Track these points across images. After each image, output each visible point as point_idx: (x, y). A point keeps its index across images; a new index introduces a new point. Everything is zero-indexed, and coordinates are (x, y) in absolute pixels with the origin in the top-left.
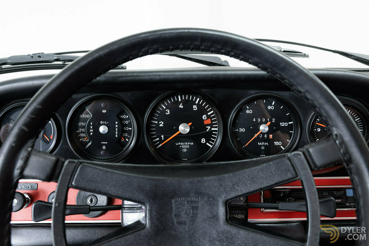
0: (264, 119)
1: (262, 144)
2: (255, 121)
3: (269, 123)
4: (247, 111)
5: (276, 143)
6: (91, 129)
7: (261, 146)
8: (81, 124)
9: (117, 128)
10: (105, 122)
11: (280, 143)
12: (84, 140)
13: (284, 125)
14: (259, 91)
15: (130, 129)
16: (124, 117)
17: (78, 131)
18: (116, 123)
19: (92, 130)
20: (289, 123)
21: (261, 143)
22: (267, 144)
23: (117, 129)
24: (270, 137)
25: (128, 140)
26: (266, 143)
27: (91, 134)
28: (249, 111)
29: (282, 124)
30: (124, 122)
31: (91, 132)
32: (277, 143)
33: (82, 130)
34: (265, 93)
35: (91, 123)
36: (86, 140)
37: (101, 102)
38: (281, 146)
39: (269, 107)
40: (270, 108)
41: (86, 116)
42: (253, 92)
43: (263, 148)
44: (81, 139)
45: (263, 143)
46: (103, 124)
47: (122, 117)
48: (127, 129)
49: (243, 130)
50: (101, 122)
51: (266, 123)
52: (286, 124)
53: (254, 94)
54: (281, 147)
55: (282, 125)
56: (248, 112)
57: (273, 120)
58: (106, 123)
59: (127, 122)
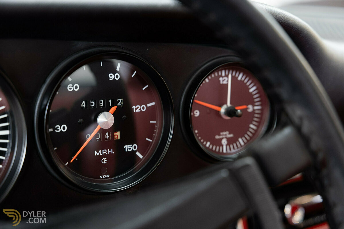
0: (101, 102)
1: (102, 153)
2: (84, 106)
3: (114, 109)
4: (68, 88)
5: (129, 148)
7: (101, 157)
11: (135, 147)
13: (140, 109)
14: (91, 43)
20: (149, 105)
21: (100, 151)
22: (112, 151)
24: (116, 137)
26: (110, 150)
28: (73, 86)
29: (136, 109)
32: (129, 146)
34: (105, 46)
38: (136, 151)
39: (111, 76)
40: (113, 77)
42: (81, 44)
43: (104, 161)
45: (104, 152)
49: (64, 128)
51: (107, 109)
52: (143, 108)
53: (83, 50)
54: (138, 153)
55: (137, 111)
56: (70, 89)
57: (120, 101)
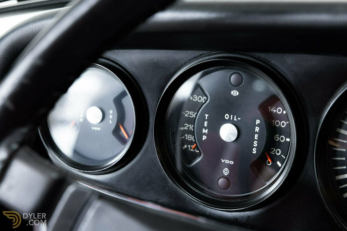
6: (205, 128)
8: (189, 115)
9: (257, 133)
10: (233, 117)
12: (191, 148)
15: (288, 140)
16: (279, 111)
17: (182, 128)
18: (257, 123)
19: (207, 130)
23: (256, 136)
25: (280, 165)
27: (204, 137)
30: (278, 123)
31: (205, 134)
33: (189, 128)
35: (207, 115)
36: (194, 149)
37: (232, 72)
41: (200, 99)
44: (186, 146)
46: (228, 121)
47: (275, 111)
48: (282, 139)
50: (227, 116)
58: (235, 120)
59: (283, 124)
